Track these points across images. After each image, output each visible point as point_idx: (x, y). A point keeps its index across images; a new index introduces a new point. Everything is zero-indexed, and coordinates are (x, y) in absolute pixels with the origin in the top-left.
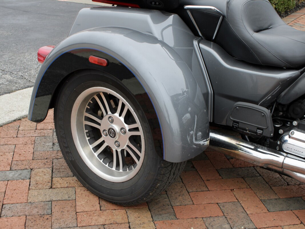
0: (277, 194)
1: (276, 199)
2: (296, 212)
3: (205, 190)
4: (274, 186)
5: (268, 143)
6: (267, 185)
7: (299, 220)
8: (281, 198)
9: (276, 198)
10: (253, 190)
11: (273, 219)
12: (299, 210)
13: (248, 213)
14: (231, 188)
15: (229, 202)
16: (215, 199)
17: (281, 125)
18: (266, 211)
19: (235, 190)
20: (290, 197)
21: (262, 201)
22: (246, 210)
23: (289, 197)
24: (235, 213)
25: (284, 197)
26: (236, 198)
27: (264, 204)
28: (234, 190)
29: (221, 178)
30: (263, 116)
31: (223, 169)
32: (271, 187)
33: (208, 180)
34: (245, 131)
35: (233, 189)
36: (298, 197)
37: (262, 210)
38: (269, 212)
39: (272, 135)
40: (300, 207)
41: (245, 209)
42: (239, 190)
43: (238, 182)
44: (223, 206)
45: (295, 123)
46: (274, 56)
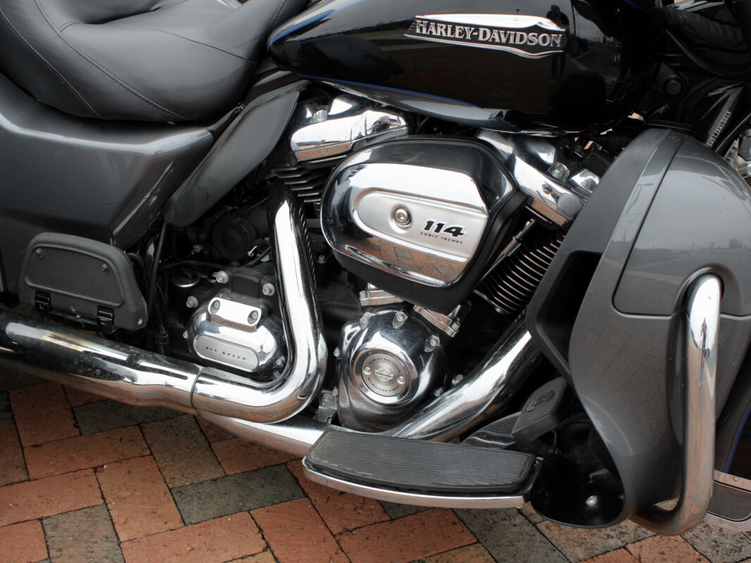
0: (222, 464)
1: (215, 480)
2: (259, 514)
3: (16, 480)
4: (220, 440)
5: (165, 335)
6: (201, 439)
7: (263, 538)
8: (231, 473)
9: (216, 476)
10: (157, 459)
11: (188, 549)
12: (270, 508)
13: (123, 537)
14: (94, 464)
15: (75, 511)
16: (39, 504)
17: (197, 282)
18: (176, 523)
19: (105, 466)
20: (256, 468)
21: (172, 494)
22: (118, 530)
23: (253, 469)
24: (83, 545)
25: (238, 472)
26: (102, 492)
27: (176, 503)
28: (102, 466)
29: (77, 432)
30: (107, 270)
31: (91, 403)
32: (209, 443)
33: (35, 446)
34: (70, 317)
35: (101, 464)
36: (278, 465)
37: (166, 523)
38: (185, 525)
39: (140, 322)
40: (275, 495)
41: (117, 527)
42: (118, 464)
43: (121, 440)
44: (55, 527)
45: (222, 277)
46: (128, 90)
